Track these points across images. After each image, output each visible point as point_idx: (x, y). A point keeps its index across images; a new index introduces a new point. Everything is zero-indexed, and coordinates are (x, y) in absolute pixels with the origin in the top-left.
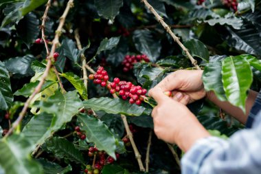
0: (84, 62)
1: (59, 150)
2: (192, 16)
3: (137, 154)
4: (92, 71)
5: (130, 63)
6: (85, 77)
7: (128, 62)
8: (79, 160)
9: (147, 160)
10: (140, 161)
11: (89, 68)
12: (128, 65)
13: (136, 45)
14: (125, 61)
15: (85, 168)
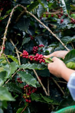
0: (17, 50)
1: (11, 88)
2: (59, 27)
3: (44, 88)
4: (21, 53)
5: (36, 49)
6: (18, 56)
7: (35, 49)
8: (20, 92)
9: (49, 91)
10: (46, 91)
11: (19, 52)
12: (35, 50)
13: (37, 42)
14: (34, 49)
15: (23, 95)
